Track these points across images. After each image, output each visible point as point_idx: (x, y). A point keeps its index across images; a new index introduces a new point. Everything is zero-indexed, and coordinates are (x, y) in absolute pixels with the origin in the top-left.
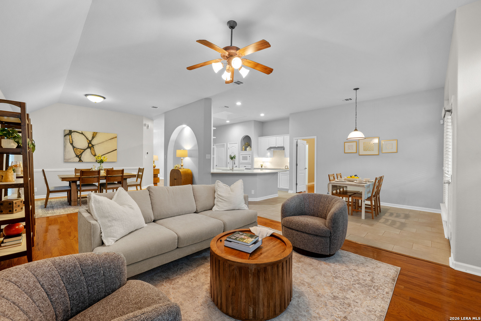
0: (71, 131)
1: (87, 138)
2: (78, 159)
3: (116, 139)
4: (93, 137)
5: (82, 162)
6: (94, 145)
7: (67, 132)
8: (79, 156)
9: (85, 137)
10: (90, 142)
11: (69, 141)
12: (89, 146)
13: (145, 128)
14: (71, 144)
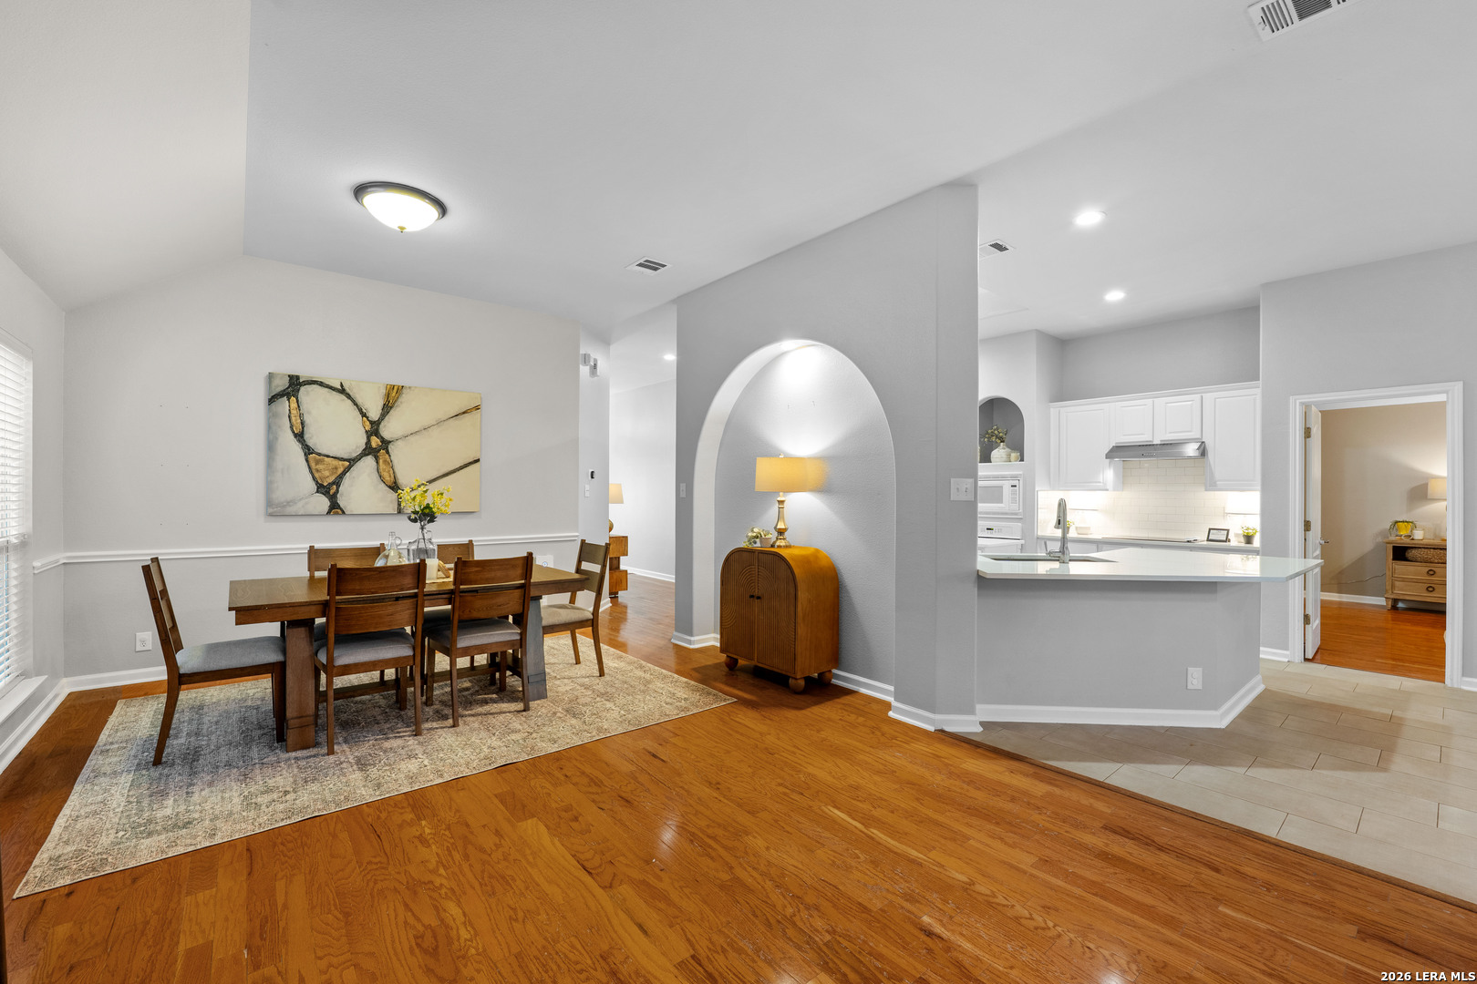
0: (298, 377)
1: (360, 410)
2: (324, 503)
3: (476, 414)
4: (387, 408)
5: (343, 512)
6: (390, 442)
7: (282, 384)
8: (329, 490)
9: (355, 404)
10: (374, 429)
11: (288, 425)
12: (371, 447)
13: (584, 370)
14: (296, 435)
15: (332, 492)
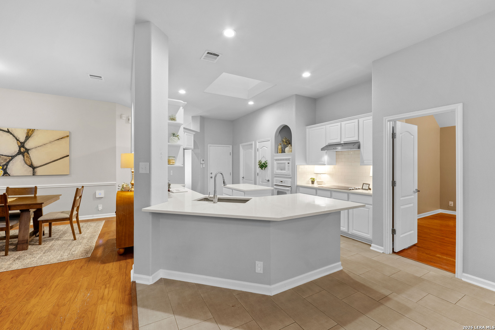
1: (16, 139)
3: (68, 139)
4: (28, 137)
5: (9, 175)
6: (29, 150)
9: (14, 136)
10: (22, 145)
12: (21, 152)
15: (4, 168)
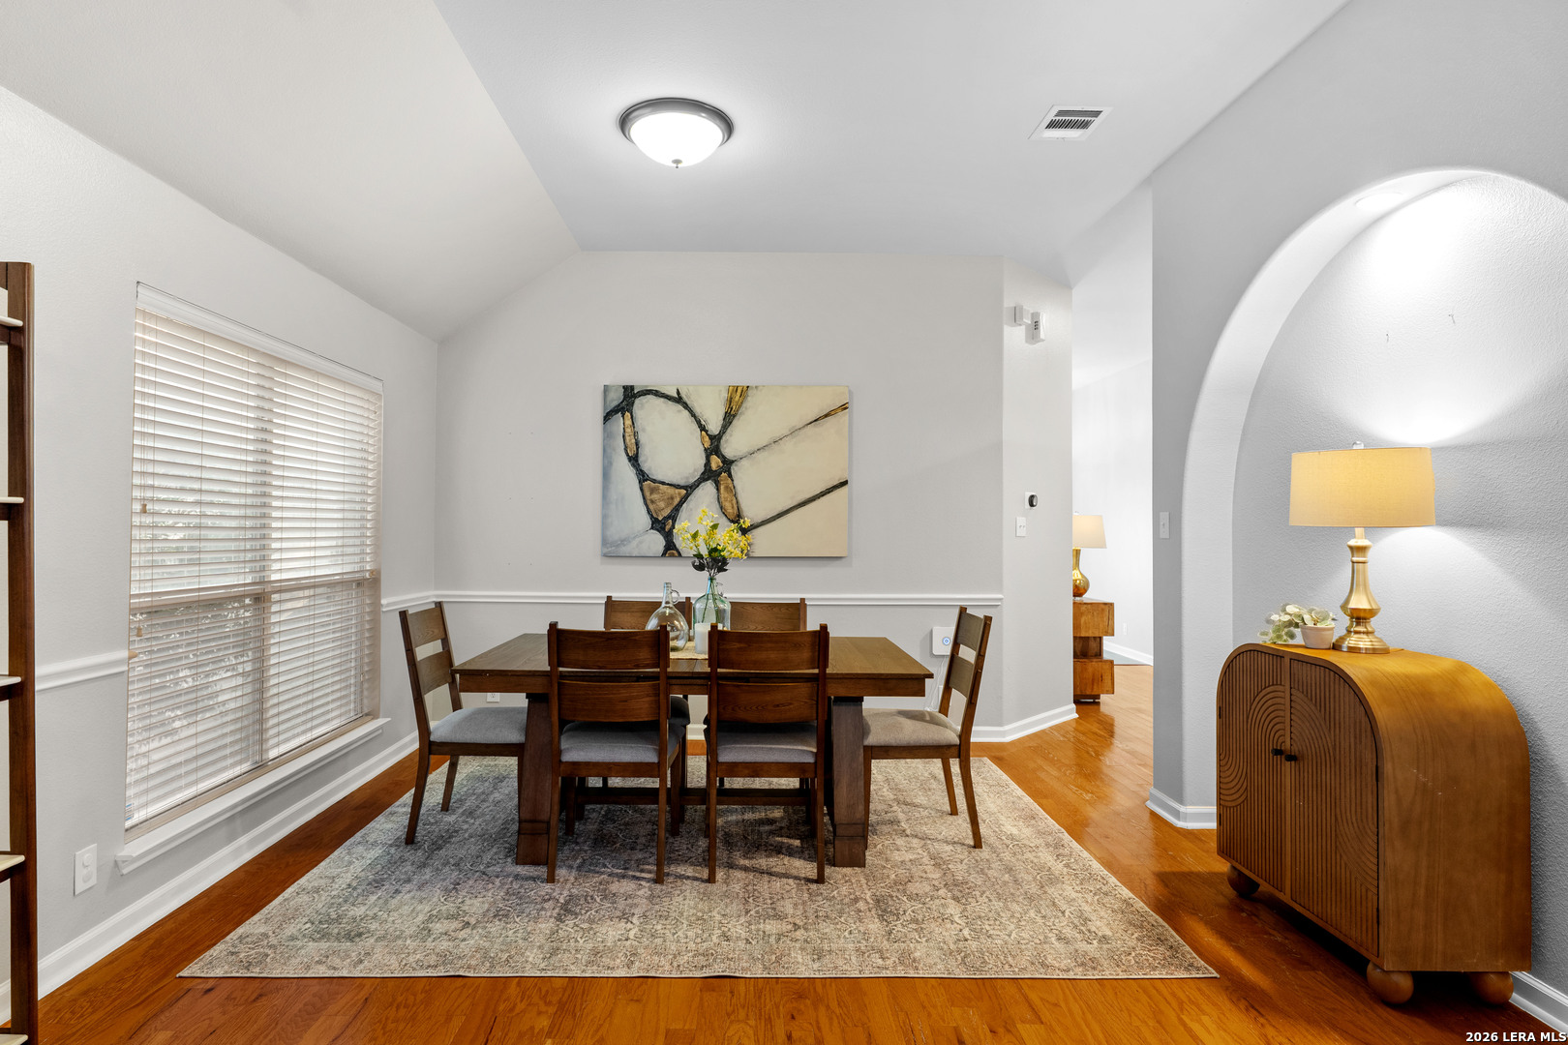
0: (632, 388)
1: (699, 422)
2: (657, 542)
3: (842, 417)
4: (729, 418)
5: (680, 555)
6: (733, 462)
7: (617, 397)
8: (665, 526)
9: (693, 415)
10: (714, 446)
11: (623, 447)
12: (710, 470)
14: (630, 459)
15: (667, 528)
